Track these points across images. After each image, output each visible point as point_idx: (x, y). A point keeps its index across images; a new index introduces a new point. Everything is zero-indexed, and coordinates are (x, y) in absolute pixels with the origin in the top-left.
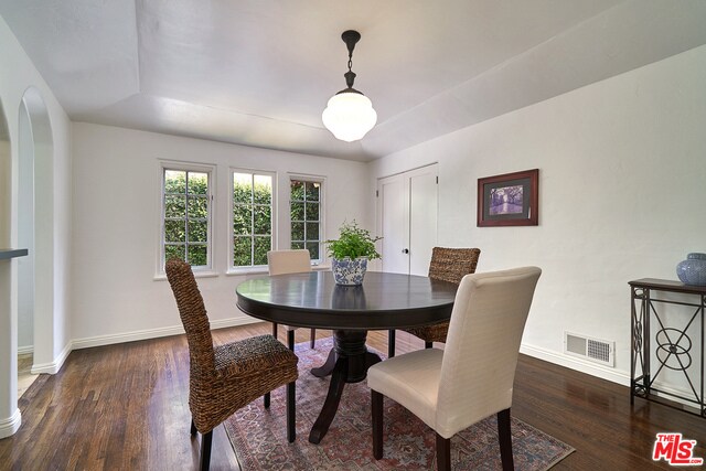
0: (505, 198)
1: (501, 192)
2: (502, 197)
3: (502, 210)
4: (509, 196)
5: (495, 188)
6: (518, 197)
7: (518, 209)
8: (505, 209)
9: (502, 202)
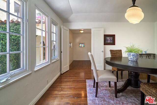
3: (108, 42)
5: (107, 37)
6: (111, 39)
7: (112, 42)
9: (108, 40)
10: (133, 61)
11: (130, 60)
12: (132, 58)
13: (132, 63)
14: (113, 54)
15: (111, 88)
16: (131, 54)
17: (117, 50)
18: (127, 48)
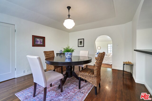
0: (39, 41)
1: (38, 39)
2: (38, 40)
3: (38, 43)
4: (40, 41)
5: (37, 38)
6: (42, 41)
7: (42, 44)
8: (39, 43)
9: (38, 42)
10: (70, 58)
11: (67, 58)
12: (69, 56)
13: (69, 60)
14: (47, 55)
15: (53, 87)
16: (69, 54)
17: (50, 51)
18: (64, 49)
